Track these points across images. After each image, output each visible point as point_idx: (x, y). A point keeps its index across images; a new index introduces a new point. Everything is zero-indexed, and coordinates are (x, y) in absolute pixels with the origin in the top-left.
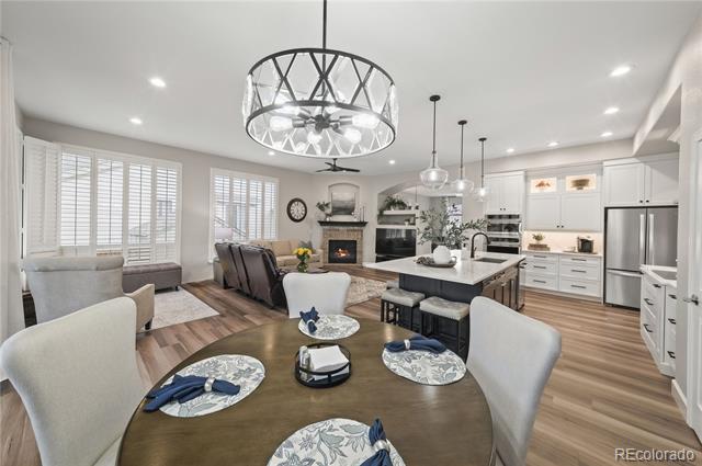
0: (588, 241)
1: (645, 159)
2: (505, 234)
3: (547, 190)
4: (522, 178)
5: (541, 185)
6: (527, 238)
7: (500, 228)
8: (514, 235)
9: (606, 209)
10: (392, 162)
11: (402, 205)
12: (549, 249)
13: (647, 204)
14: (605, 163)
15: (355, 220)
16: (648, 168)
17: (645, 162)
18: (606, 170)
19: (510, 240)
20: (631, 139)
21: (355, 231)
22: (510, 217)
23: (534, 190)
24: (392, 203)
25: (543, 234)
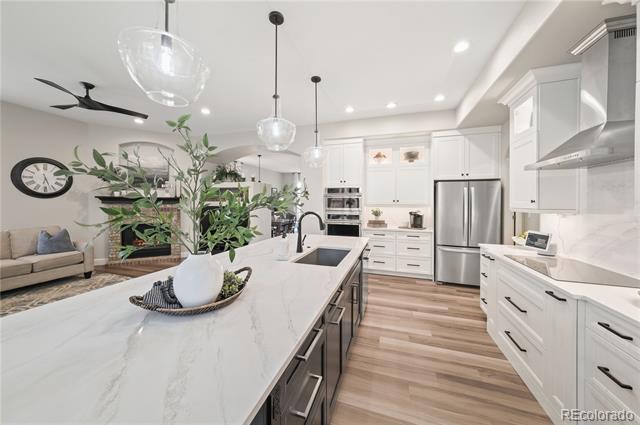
0: (419, 216)
1: (466, 131)
2: (346, 211)
3: (384, 162)
4: (361, 145)
5: (378, 156)
6: (366, 215)
7: (342, 203)
8: (354, 211)
9: (436, 182)
10: (206, 111)
11: (235, 176)
12: (386, 225)
13: (467, 178)
14: (434, 134)
15: (167, 196)
16: (467, 141)
17: (465, 135)
18: (435, 141)
19: (350, 217)
20: (455, 110)
21: (168, 209)
22: (350, 190)
23: (372, 162)
24: (222, 174)
25: (381, 209)
